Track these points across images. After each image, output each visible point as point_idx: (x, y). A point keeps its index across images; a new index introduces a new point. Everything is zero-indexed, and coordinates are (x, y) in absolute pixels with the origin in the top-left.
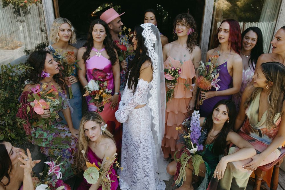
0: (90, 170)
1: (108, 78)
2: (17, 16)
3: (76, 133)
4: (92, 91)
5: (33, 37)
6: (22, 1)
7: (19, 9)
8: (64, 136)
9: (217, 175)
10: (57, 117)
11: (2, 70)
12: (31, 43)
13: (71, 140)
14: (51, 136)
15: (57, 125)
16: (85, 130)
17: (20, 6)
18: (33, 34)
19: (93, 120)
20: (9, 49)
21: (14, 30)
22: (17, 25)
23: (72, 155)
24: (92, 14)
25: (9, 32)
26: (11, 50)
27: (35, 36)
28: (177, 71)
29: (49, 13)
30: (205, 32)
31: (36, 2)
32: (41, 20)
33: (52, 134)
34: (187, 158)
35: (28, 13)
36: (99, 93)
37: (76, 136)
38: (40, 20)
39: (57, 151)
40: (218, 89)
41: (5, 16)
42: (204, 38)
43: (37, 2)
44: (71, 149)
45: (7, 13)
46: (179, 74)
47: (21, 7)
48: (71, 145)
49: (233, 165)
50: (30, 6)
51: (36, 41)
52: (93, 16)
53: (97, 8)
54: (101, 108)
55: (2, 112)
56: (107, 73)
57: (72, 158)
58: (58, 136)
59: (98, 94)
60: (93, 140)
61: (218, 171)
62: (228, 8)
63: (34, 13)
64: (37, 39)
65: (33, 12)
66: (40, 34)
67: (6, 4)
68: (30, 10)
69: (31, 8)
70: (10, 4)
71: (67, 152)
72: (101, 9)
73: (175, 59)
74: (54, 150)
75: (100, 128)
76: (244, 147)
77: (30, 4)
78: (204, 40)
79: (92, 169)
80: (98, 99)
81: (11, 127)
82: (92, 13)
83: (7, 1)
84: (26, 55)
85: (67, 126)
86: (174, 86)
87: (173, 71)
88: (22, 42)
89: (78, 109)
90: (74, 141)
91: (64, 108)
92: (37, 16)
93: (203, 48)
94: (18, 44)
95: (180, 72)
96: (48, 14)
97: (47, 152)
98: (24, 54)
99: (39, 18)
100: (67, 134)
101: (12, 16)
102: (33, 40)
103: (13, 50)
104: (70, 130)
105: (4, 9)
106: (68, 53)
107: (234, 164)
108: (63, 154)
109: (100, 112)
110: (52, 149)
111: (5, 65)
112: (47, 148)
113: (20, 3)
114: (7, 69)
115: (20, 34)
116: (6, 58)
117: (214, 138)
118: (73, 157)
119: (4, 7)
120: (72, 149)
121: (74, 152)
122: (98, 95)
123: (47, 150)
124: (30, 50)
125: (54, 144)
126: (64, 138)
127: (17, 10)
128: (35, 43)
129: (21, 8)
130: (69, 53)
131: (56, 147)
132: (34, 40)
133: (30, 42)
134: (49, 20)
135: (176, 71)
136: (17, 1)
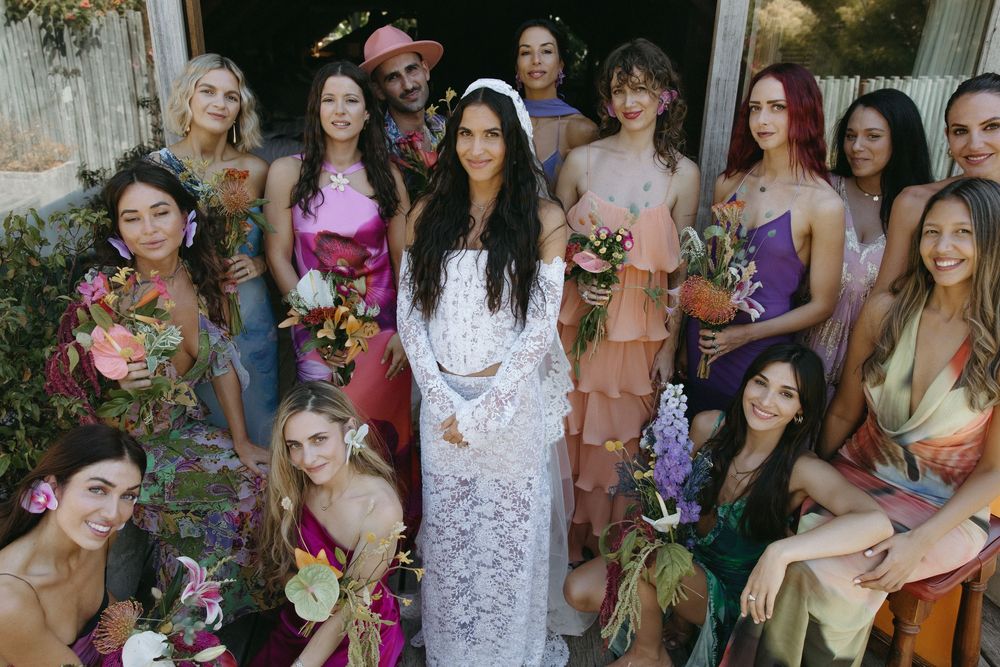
0: (309, 574)
1: (370, 265)
2: (52, 57)
3: (258, 458)
4: (310, 308)
5: (109, 128)
6: (72, 3)
7: (60, 31)
8: (213, 469)
9: (753, 605)
10: (191, 404)
11: (8, 234)
12: (100, 149)
13: (238, 484)
14: (171, 468)
15: (190, 431)
16: (290, 445)
17: (64, 20)
18: (107, 119)
19: (317, 409)
20: (23, 170)
21: (42, 104)
22: (51, 87)
23: (240, 535)
24: (314, 50)
25: (23, 111)
26: (30, 173)
27: (114, 125)
28: (619, 238)
29: (168, 38)
30: (716, 109)
31: (120, 7)
32: (137, 67)
33: (173, 460)
34: (643, 551)
35: (92, 44)
36: (332, 317)
37: (257, 470)
38: (133, 68)
39: (188, 519)
40: (758, 315)
41: (13, 53)
42: (713, 129)
43: (124, 6)
44: (236, 514)
45: (19, 44)
46: (625, 249)
47: (68, 22)
48: (237, 500)
49: (811, 571)
50: (98, 18)
51: (116, 142)
52: (317, 55)
53: (333, 28)
54: (345, 372)
55: (6, 373)
56: (369, 250)
57: (241, 545)
58: (195, 467)
59: (329, 321)
60: (319, 478)
61: (755, 594)
62: (808, 29)
63: (113, 43)
64: (119, 136)
65: (109, 41)
66: (130, 118)
67: (17, 14)
68: (97, 33)
69: (101, 26)
70: (32, 13)
71: (224, 524)
72: (348, 33)
73: (611, 199)
74: (179, 515)
75: (343, 436)
76: (851, 512)
77: (98, 13)
78: (712, 138)
79: (315, 571)
80: (332, 337)
81: (34, 429)
82: (314, 44)
83: (19, 4)
84: (85, 191)
85: (228, 433)
86: (605, 295)
87: (605, 240)
88: (69, 143)
89: (265, 375)
90: (249, 487)
91: (218, 373)
92: (122, 56)
93: (709, 165)
94: (56, 151)
95: (628, 244)
96: (165, 42)
97: (153, 521)
98: (76, 186)
99: (130, 61)
100: (224, 460)
101: (35, 54)
102: (107, 140)
103: (36, 173)
104: (237, 449)
105: (8, 29)
106: (227, 175)
107: (814, 567)
108: (210, 530)
109: (342, 385)
110: (172, 512)
111: (17, 217)
112: (157, 509)
113: (64, 9)
114: (25, 231)
115: (61, 118)
116: (15, 201)
117: (749, 477)
118: (245, 541)
119: (8, 24)
120: (241, 514)
121: (250, 525)
122: (331, 324)
123: (155, 514)
124: (98, 171)
125: (179, 497)
126: (215, 476)
127: (53, 33)
128: (113, 148)
129: (69, 27)
130: (230, 175)
131: (187, 507)
132: (109, 140)
133: (95, 144)
134: (168, 65)
135: (615, 240)
136: (56, 3)
